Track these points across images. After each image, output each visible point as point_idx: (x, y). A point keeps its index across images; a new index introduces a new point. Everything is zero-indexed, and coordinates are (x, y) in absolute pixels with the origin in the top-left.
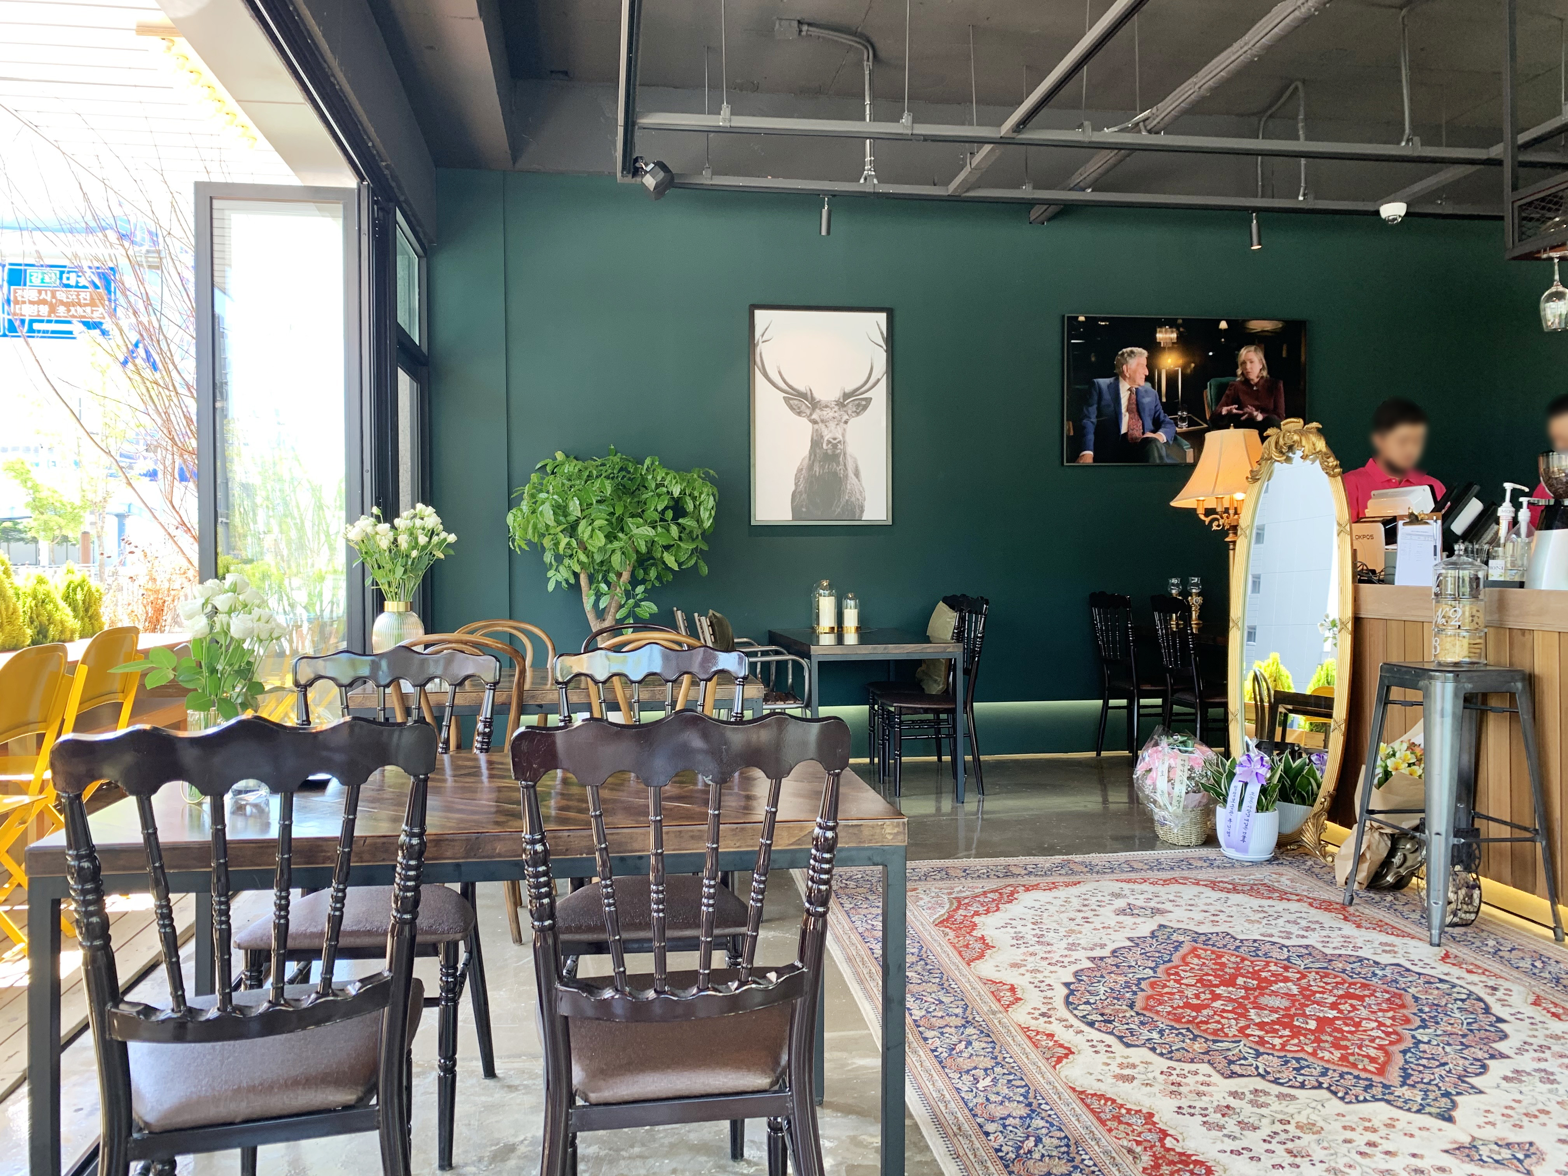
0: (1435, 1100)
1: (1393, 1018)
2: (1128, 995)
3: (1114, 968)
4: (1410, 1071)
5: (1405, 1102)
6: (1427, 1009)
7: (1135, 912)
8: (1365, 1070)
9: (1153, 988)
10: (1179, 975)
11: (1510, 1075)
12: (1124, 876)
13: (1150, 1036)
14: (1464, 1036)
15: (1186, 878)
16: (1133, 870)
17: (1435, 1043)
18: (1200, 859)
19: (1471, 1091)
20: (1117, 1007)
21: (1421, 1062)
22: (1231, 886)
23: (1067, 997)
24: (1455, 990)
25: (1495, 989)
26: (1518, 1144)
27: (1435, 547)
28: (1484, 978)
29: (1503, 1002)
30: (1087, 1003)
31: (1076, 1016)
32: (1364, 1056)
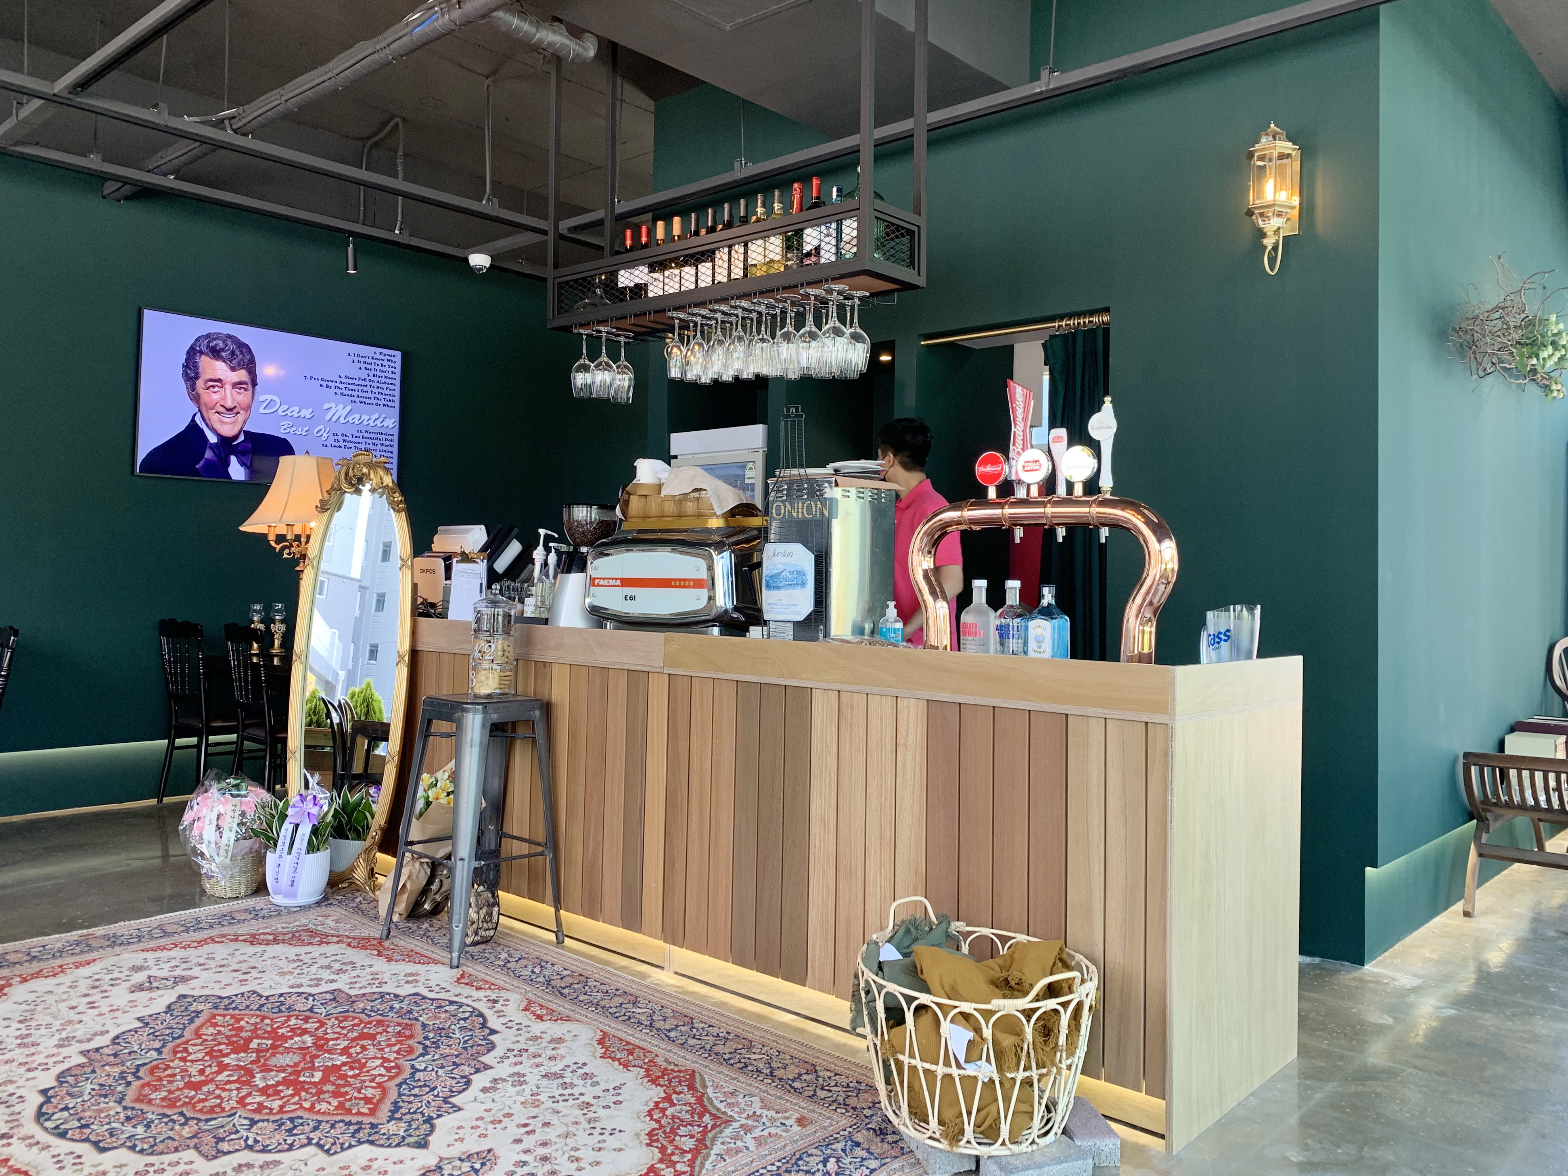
0: (418, 1128)
1: (398, 1052)
2: (120, 1088)
3: (112, 1058)
4: (401, 1104)
5: (388, 1139)
6: (431, 1035)
7: (155, 984)
8: (359, 1113)
9: (152, 1073)
10: (187, 1051)
11: (488, 1085)
12: (153, 944)
13: (134, 1132)
14: (457, 1056)
15: (224, 936)
16: (166, 934)
17: (430, 1068)
18: (246, 910)
19: (451, 1111)
20: (102, 1105)
21: (413, 1092)
22: (271, 937)
23: (40, 1107)
24: (461, 1010)
25: (495, 1001)
26: (477, 1153)
27: (481, 584)
28: (489, 993)
29: (500, 1014)
30: (65, 1108)
31: (46, 1129)
32: (360, 1099)
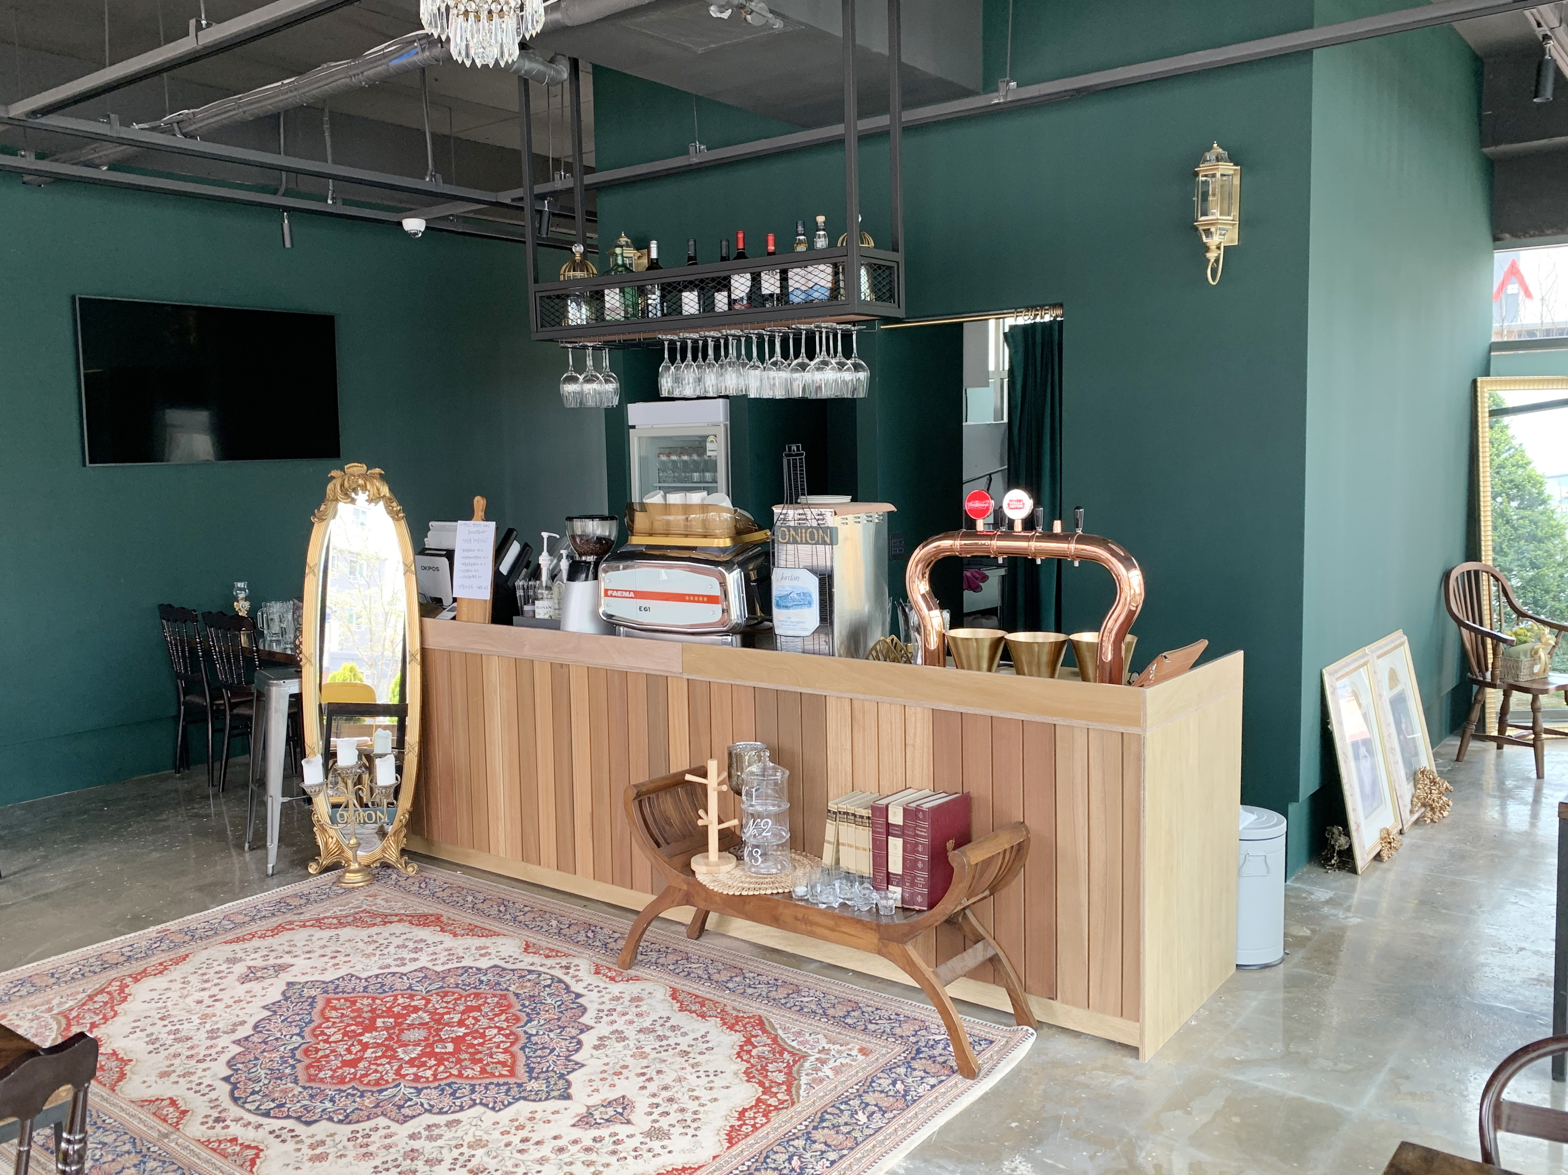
0: (556, 1085)
1: (507, 1021)
2: (288, 1071)
3: (264, 1046)
4: (532, 1066)
6: (527, 1004)
7: (259, 974)
8: (500, 1076)
9: (308, 1056)
10: (326, 1034)
11: (597, 1043)
12: (230, 936)
13: (323, 1106)
16: (237, 926)
17: (541, 1033)
19: (576, 1068)
20: (282, 1087)
22: (335, 921)
23: (232, 1093)
24: (542, 978)
25: (567, 968)
28: (558, 960)
29: (576, 979)
30: (254, 1093)
31: (249, 1111)
32: (496, 1064)
